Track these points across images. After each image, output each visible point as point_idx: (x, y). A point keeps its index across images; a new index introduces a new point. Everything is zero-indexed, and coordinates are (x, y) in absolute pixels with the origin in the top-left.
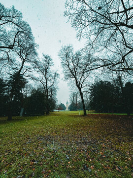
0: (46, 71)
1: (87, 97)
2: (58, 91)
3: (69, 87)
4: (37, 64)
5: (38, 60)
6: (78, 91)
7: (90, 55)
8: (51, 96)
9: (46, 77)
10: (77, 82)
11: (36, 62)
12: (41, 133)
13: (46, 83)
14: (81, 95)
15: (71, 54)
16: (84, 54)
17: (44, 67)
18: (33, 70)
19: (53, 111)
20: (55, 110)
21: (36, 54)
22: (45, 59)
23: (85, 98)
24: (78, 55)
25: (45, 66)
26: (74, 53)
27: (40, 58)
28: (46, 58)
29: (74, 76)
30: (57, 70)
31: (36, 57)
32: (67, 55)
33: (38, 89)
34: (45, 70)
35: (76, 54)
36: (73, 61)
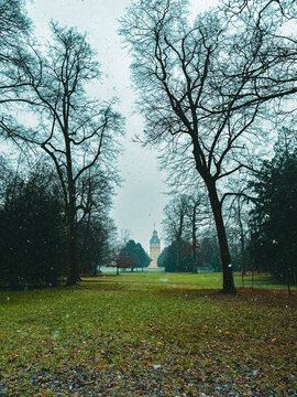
0: (67, 104)
1: (240, 217)
2: (116, 189)
3: (165, 174)
4: (28, 71)
5: (30, 51)
6: (204, 190)
7: (260, 33)
8: (87, 210)
9: (65, 130)
10: (197, 152)
11: (21, 61)
12: (47, 360)
13: (68, 153)
14: (217, 206)
15: (175, 25)
16: (236, 28)
17: (57, 85)
18: (12, 95)
19: (96, 274)
20: (104, 269)
21: (23, 24)
22: (61, 46)
23: (230, 223)
24: (209, 29)
25: (64, 78)
26: (191, 24)
27: (42, 43)
28: (68, 42)
29: (187, 123)
30: (116, 100)
31: (22, 38)
32: (158, 33)
33: (35, 178)
34: (62, 97)
35: (199, 27)
36: (184, 61)
